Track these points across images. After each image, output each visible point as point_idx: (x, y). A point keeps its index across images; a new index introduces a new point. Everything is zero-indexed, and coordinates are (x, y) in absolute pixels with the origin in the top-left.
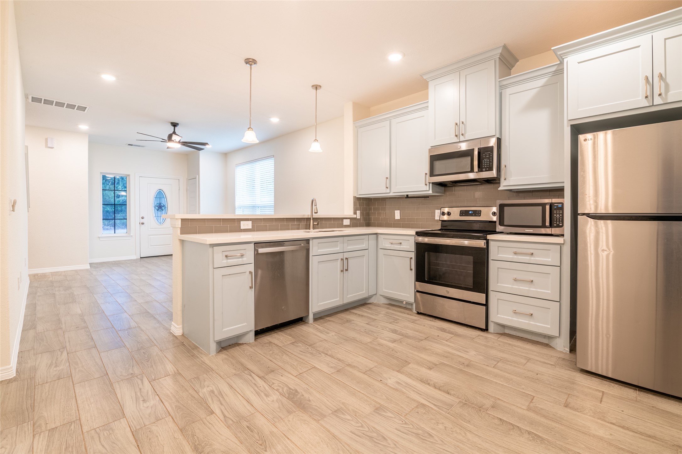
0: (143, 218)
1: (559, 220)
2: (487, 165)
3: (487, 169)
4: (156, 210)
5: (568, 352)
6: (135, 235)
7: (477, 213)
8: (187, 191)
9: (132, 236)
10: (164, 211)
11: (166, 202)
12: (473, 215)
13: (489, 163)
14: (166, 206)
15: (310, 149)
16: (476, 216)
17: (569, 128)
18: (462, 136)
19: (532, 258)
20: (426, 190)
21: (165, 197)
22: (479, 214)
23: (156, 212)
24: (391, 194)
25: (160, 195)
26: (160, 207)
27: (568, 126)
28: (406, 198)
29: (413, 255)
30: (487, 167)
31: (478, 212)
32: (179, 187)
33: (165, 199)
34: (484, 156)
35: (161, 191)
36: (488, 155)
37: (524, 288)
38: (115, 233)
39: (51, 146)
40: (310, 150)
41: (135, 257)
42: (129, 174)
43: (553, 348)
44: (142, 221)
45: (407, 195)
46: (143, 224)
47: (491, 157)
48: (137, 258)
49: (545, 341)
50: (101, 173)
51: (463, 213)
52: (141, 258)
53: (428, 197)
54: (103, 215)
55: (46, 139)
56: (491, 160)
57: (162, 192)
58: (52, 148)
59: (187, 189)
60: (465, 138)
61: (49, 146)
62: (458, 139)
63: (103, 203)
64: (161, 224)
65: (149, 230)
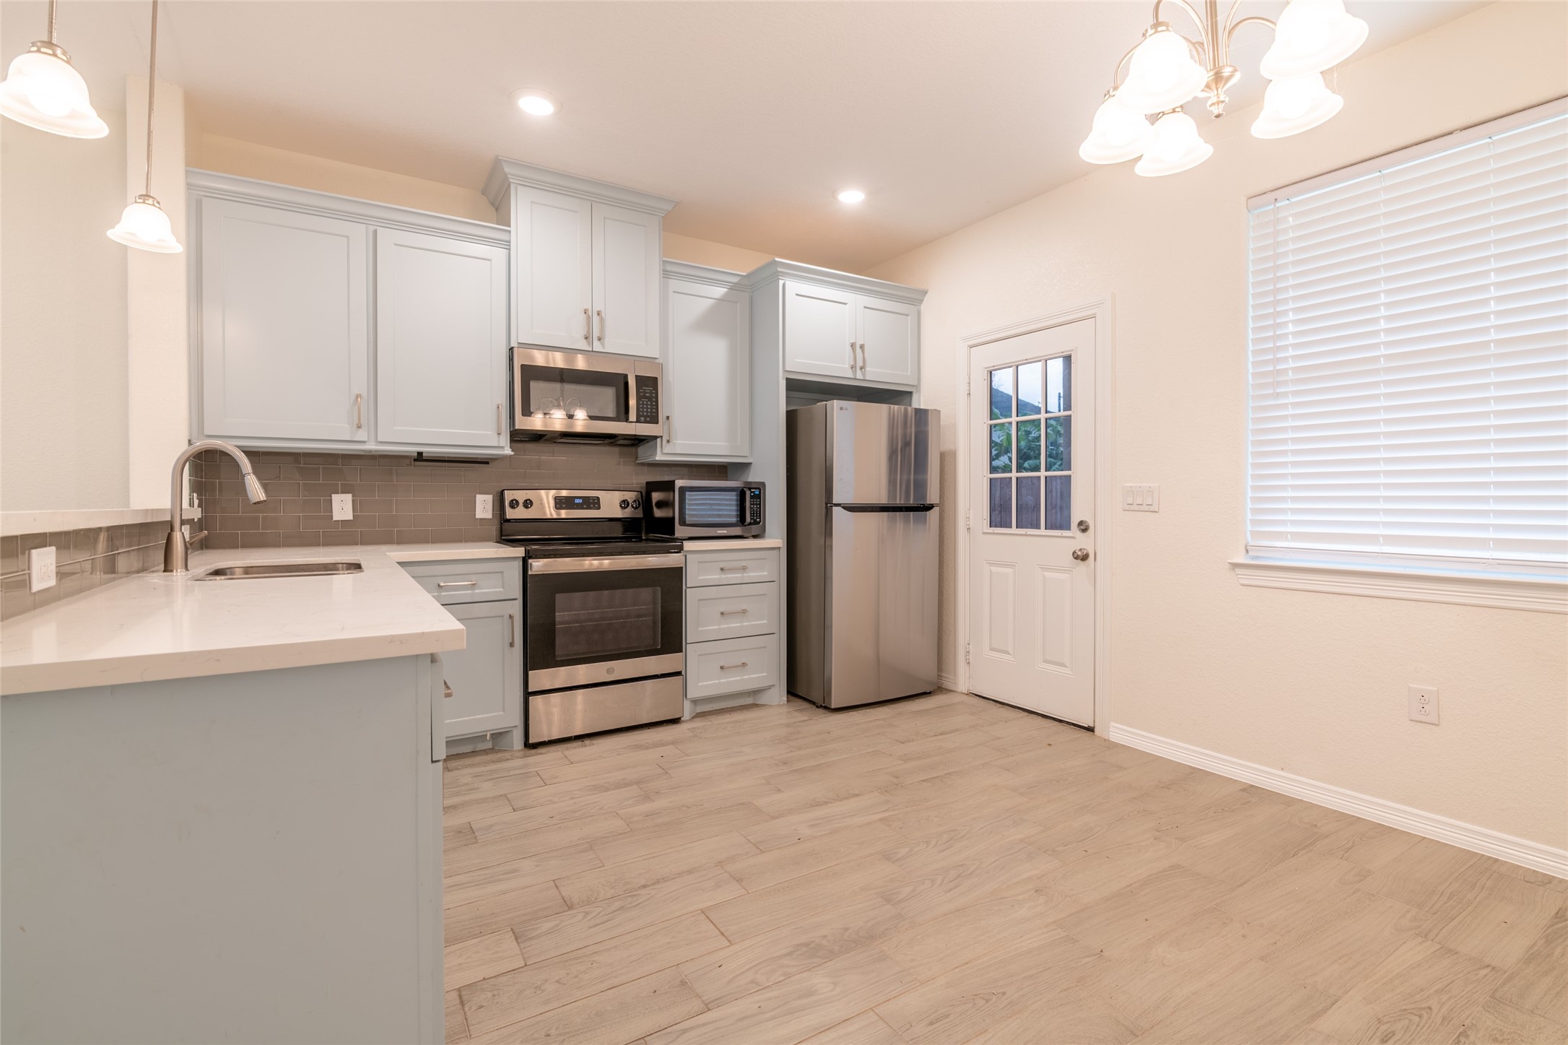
1: (757, 513)
2: (647, 412)
3: (648, 419)
5: (786, 703)
7: (593, 503)
12: (585, 506)
13: (651, 409)
15: (113, 227)
16: (591, 508)
17: (785, 381)
18: (598, 342)
19: (745, 575)
20: (496, 445)
22: (596, 506)
24: (371, 446)
27: (783, 379)
28: (415, 460)
29: (516, 609)
30: (647, 416)
31: (594, 500)
34: (642, 392)
36: (648, 393)
37: (734, 625)
40: (112, 234)
43: (764, 705)
45: (420, 454)
47: (654, 397)
49: (749, 701)
51: (561, 503)
53: (487, 463)
56: (654, 403)
60: (604, 348)
62: (589, 345)
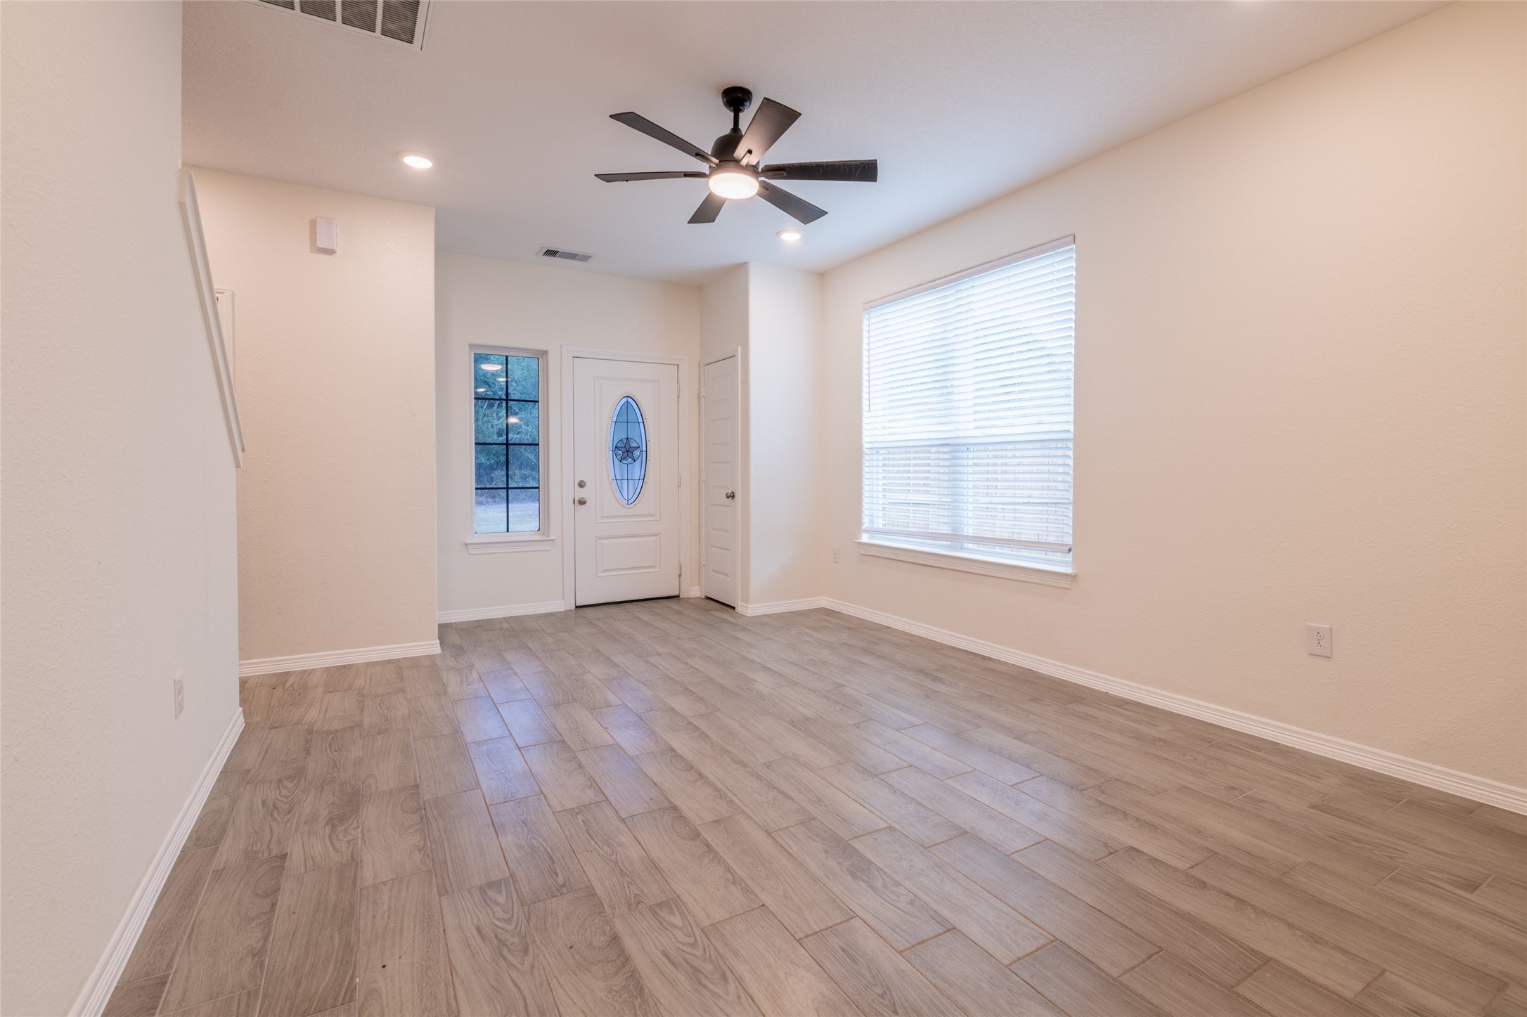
0: (582, 485)
4: (617, 461)
6: (562, 538)
8: (699, 401)
9: (553, 540)
10: (638, 462)
11: (643, 435)
14: (644, 449)
21: (640, 421)
23: (617, 466)
25: (628, 413)
26: (626, 451)
32: (679, 390)
33: (641, 425)
35: (630, 400)
38: (508, 531)
39: (326, 246)
41: (561, 605)
42: (545, 349)
44: (581, 493)
46: (582, 502)
48: (567, 609)
50: (471, 346)
52: (576, 607)
54: (479, 477)
55: (313, 224)
57: (634, 405)
58: (330, 252)
59: (699, 394)
61: (320, 244)
63: (476, 438)
64: (630, 502)
65: (598, 521)
